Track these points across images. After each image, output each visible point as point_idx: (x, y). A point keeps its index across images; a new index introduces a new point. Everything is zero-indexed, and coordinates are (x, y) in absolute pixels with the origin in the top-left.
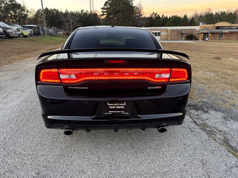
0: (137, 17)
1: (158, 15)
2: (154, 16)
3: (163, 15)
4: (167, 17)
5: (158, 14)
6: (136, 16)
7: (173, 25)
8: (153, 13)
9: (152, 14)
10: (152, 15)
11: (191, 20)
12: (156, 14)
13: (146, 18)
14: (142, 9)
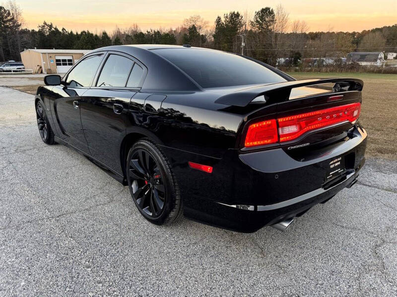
0: (11, 28)
1: (55, 29)
2: (47, 29)
3: (64, 29)
4: (72, 32)
5: (54, 26)
6: (7, 27)
7: (87, 47)
8: (45, 23)
9: (43, 24)
10: (44, 26)
11: (115, 40)
12: (51, 26)
13: (29, 31)
14: (19, 14)
